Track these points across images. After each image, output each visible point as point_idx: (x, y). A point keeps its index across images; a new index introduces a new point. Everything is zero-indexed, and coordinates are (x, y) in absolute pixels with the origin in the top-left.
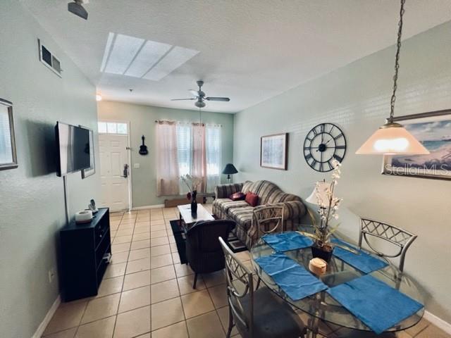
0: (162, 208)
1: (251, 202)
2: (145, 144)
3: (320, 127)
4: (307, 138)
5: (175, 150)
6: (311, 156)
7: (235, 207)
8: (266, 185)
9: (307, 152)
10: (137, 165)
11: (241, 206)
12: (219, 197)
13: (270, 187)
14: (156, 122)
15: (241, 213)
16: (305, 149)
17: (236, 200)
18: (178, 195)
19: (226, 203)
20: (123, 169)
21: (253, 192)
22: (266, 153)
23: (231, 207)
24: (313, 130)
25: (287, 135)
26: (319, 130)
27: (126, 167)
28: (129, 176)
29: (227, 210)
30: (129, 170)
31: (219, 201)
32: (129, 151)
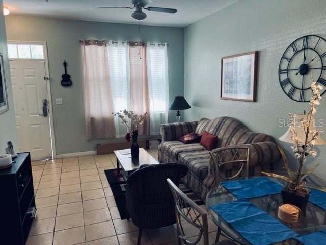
0: (93, 155)
1: (208, 144)
2: (69, 73)
3: (301, 41)
4: (284, 57)
5: (107, 79)
6: (288, 81)
7: (186, 151)
8: (228, 122)
9: (284, 77)
10: (59, 100)
11: (194, 151)
12: (166, 140)
13: (234, 125)
14: (81, 41)
15: (196, 159)
16: (280, 71)
17: (188, 142)
18: (114, 137)
19: (174, 147)
20: (42, 105)
21: (211, 131)
22: (228, 80)
23: (182, 151)
24: (293, 45)
25: (257, 54)
26: (300, 44)
27: (45, 103)
28: (50, 115)
29: (177, 155)
30: (50, 106)
31: (166, 144)
32: (48, 82)
